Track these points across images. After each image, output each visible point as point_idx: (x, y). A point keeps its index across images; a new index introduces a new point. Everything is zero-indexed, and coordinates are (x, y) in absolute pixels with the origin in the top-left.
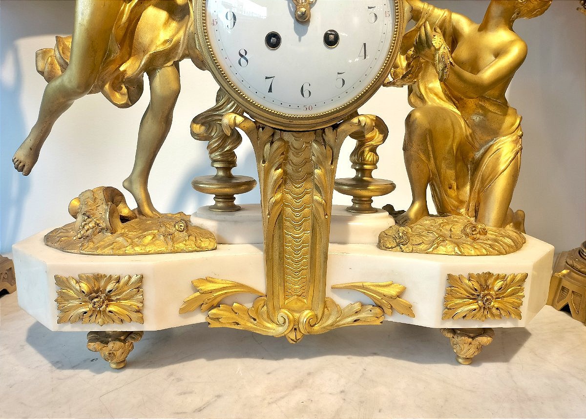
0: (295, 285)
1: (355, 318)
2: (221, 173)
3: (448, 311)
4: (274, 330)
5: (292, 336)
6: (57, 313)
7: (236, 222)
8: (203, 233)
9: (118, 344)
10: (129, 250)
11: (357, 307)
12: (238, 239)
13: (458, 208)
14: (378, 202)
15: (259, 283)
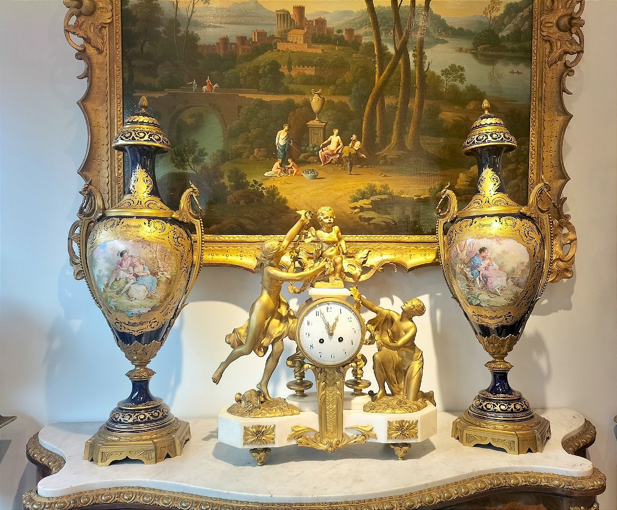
0: (330, 427)
1: (355, 440)
2: (299, 381)
3: (389, 436)
4: (322, 447)
5: (330, 449)
6: (242, 441)
7: (306, 402)
8: (294, 407)
9: (264, 453)
10: (268, 415)
11: (355, 436)
12: (307, 409)
13: (399, 392)
14: (366, 391)
15: (317, 428)
